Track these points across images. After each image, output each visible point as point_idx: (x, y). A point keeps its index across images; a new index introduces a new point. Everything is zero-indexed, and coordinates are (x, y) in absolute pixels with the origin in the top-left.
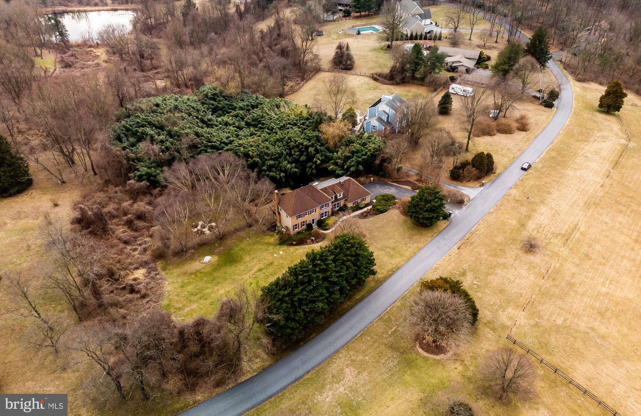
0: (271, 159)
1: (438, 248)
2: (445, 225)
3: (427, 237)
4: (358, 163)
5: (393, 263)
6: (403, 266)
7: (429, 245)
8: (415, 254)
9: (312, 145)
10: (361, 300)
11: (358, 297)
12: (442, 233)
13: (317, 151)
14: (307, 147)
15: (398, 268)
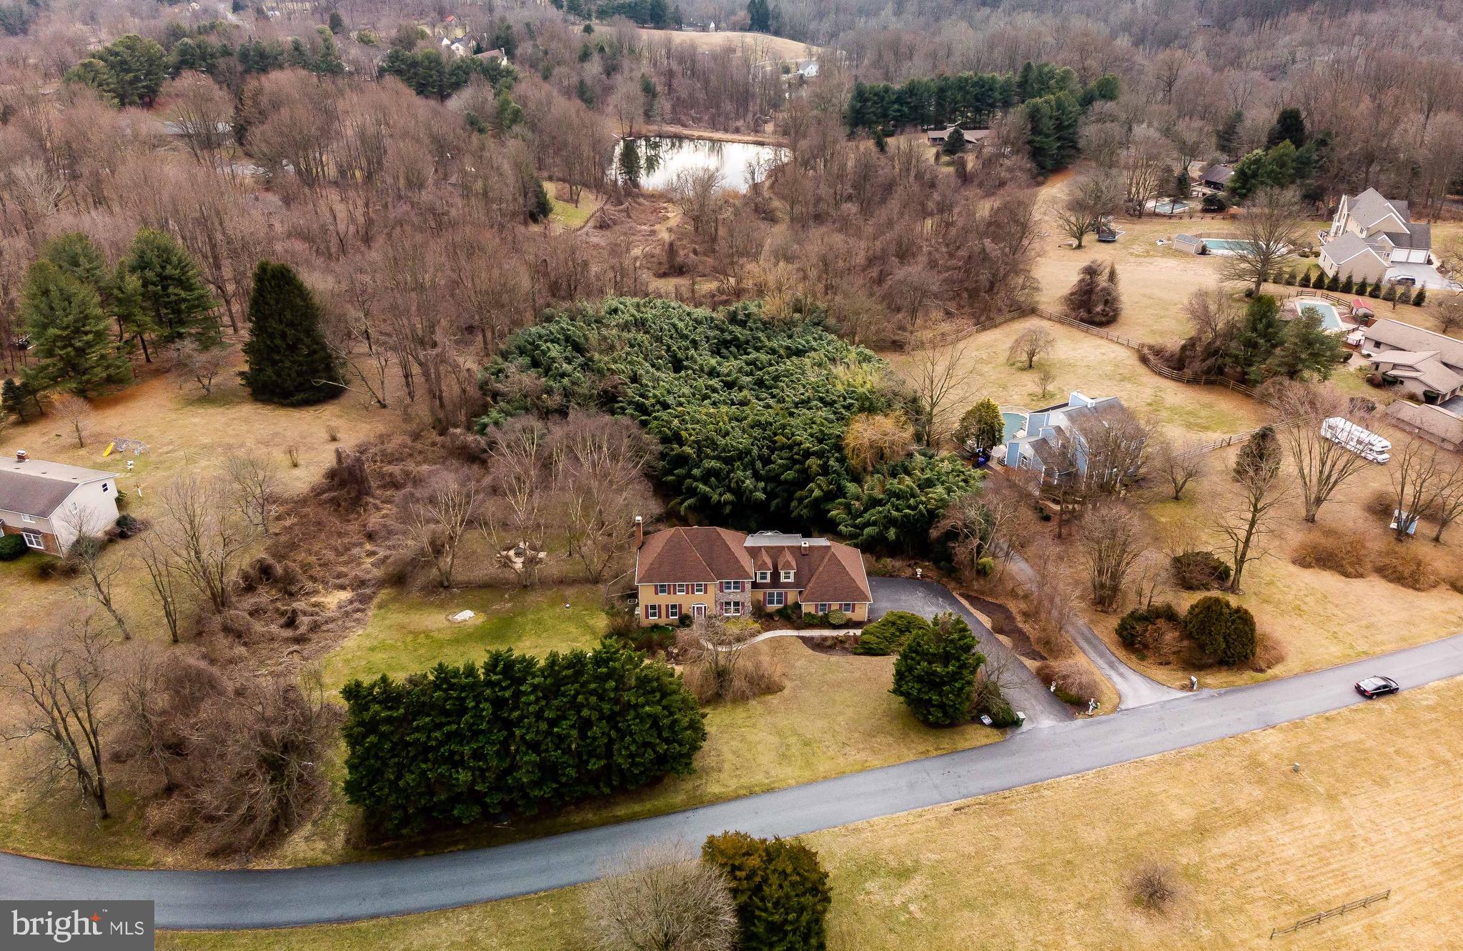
0: (718, 458)
1: (911, 786)
2: (984, 741)
3: (909, 749)
4: (891, 522)
5: (773, 773)
6: (788, 788)
7: (893, 771)
8: (841, 775)
9: (819, 454)
10: (618, 821)
11: (621, 811)
12: (956, 756)
13: (825, 470)
14: (807, 454)
15: (770, 790)
